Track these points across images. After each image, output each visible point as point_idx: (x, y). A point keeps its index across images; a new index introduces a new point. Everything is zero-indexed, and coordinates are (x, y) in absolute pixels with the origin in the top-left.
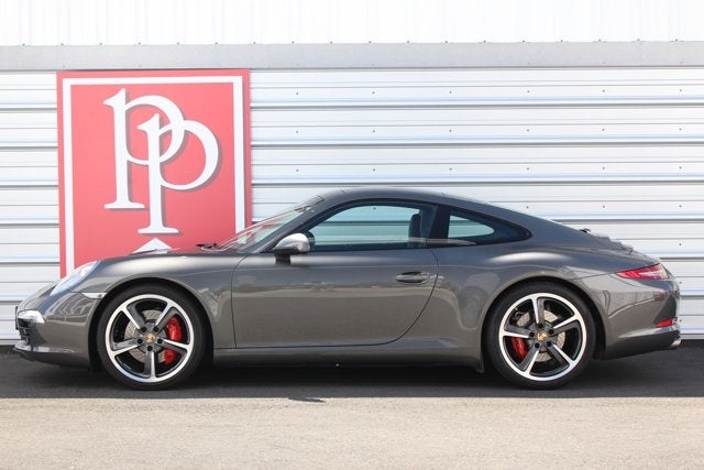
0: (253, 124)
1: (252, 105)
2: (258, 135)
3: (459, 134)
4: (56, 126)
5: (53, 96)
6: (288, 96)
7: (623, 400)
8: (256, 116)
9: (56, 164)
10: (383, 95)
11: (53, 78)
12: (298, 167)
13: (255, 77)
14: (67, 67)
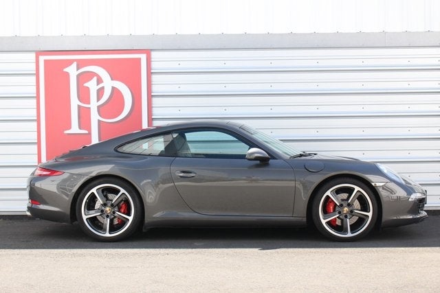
0: (153, 83)
1: (152, 71)
2: (156, 89)
3: (277, 88)
4: (35, 84)
5: (33, 66)
6: (174, 66)
7: (374, 249)
8: (154, 78)
9: (35, 107)
10: (230, 65)
11: (33, 55)
12: (180, 108)
13: (154, 55)
14: (42, 49)
